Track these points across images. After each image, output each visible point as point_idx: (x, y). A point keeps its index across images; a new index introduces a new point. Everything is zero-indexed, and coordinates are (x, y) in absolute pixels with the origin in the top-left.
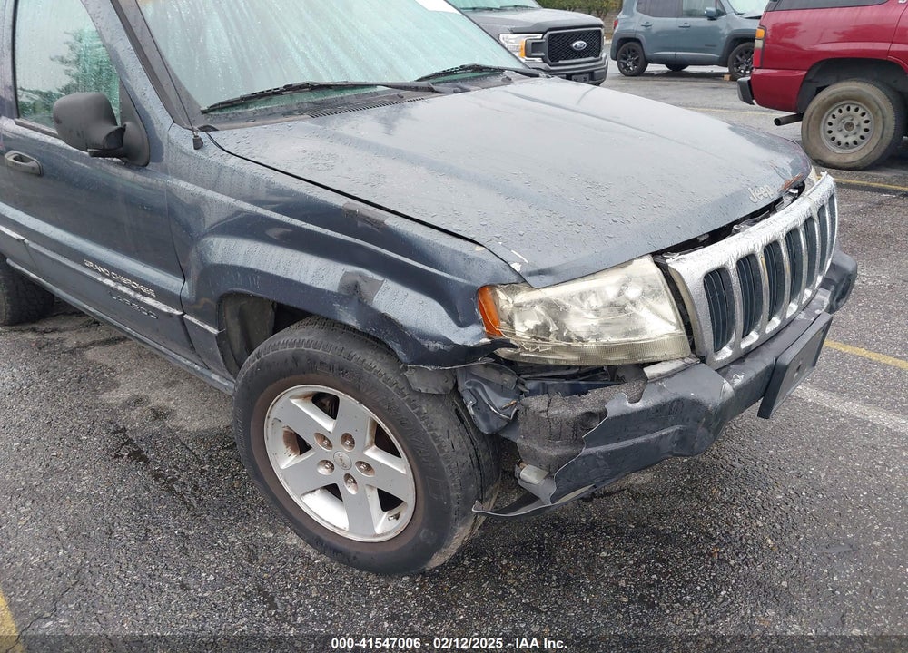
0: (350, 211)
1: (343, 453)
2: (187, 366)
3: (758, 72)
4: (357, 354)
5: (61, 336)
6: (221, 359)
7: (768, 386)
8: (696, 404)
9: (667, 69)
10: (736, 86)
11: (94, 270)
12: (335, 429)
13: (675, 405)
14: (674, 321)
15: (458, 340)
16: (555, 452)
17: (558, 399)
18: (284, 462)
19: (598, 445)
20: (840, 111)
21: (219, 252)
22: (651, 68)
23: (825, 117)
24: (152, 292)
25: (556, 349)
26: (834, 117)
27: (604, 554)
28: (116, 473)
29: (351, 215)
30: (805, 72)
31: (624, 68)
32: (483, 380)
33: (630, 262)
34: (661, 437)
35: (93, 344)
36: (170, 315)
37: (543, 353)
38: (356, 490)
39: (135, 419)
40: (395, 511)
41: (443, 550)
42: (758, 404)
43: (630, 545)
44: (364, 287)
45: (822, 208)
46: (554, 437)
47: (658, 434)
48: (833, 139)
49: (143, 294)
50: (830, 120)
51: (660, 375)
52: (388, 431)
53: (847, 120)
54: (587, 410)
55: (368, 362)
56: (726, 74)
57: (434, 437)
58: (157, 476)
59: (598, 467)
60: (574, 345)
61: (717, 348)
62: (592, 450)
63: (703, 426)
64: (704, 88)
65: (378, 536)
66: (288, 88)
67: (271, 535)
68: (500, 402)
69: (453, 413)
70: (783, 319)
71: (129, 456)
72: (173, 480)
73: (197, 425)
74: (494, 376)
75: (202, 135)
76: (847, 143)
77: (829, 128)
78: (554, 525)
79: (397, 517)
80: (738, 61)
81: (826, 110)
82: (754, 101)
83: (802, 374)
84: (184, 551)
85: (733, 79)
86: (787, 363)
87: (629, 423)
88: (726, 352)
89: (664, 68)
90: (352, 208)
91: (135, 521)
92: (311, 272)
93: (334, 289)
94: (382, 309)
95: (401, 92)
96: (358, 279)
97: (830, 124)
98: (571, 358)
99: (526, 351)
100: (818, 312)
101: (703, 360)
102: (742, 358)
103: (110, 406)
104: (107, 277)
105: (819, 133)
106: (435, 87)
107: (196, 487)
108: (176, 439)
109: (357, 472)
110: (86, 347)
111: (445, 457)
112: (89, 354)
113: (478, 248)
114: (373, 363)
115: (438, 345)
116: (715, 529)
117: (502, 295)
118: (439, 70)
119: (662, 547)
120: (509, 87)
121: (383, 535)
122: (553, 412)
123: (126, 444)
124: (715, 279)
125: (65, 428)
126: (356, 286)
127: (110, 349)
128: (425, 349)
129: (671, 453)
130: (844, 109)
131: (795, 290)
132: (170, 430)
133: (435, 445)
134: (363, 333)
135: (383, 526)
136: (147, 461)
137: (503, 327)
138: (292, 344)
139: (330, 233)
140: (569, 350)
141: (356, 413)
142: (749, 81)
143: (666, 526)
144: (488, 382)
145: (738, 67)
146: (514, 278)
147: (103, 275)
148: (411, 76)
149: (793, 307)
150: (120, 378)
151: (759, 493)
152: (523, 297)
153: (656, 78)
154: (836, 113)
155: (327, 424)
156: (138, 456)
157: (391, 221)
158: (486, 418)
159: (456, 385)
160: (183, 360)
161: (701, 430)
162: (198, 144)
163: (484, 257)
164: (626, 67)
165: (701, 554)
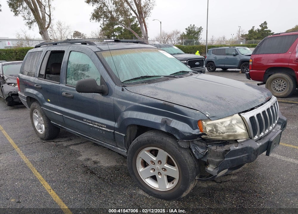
0: (165, 104)
1: (158, 166)
2: (110, 147)
3: (251, 71)
4: (165, 138)
5: (62, 143)
6: (124, 142)
7: (268, 146)
8: (251, 148)
9: (222, 70)
10: (245, 74)
11: (86, 122)
12: (156, 160)
13: (246, 148)
14: (244, 129)
15: (193, 133)
16: (218, 160)
17: (218, 147)
18: (141, 169)
19: (229, 158)
20: (277, 81)
21: (129, 114)
22: (217, 69)
23: (272, 83)
24: (105, 126)
25: (216, 136)
26: (275, 83)
27: (227, 196)
28: (87, 177)
29: (165, 105)
30: (265, 71)
31: (209, 70)
32: (197, 145)
33: (233, 115)
34: (243, 156)
35: (71, 145)
36: (110, 132)
37: (213, 137)
38: (161, 176)
39: (89, 163)
40: (172, 182)
41: (186, 191)
42: (265, 152)
43: (234, 193)
44: (168, 121)
45: (274, 104)
46: (218, 156)
47: (242, 156)
48: (275, 89)
49: (102, 127)
50: (274, 84)
51: (241, 142)
52: (172, 159)
53: (279, 84)
54: (226, 149)
55: (167, 140)
56: (240, 71)
57: (185, 159)
58: (99, 178)
59: (229, 164)
60: (221, 134)
61: (254, 137)
62: (227, 159)
63: (253, 154)
64: (234, 75)
65: (167, 189)
66: (142, 77)
67: (135, 191)
68: (201, 151)
69: (189, 153)
70: (269, 130)
71: (90, 173)
72: (104, 179)
73: (107, 165)
74: (200, 143)
75: (124, 88)
76: (280, 90)
77: (274, 86)
78: (212, 189)
79: (173, 183)
80: (243, 67)
81: (273, 81)
82: (251, 79)
83: (276, 146)
84: (112, 195)
85: (243, 72)
86: (272, 141)
87: (235, 152)
88: (256, 137)
89: (221, 69)
90: (165, 103)
91: (97, 188)
92: (154, 118)
93: (160, 122)
94: (173, 126)
95: (168, 78)
96: (166, 120)
97: (274, 85)
98: (221, 138)
99: (209, 136)
100: (278, 130)
101: (251, 138)
102: (260, 139)
103: (81, 160)
104: (90, 123)
105: (271, 87)
106: (175, 76)
107: (111, 180)
108: (102, 168)
109: (162, 171)
110: (69, 146)
111: (188, 165)
112: (71, 147)
113: (198, 111)
114: (169, 141)
115: (188, 134)
116: (257, 190)
117: (204, 123)
118: (175, 72)
119: (243, 194)
120: (193, 76)
121: (169, 188)
122: (218, 150)
123: (88, 170)
124: (252, 119)
125: (70, 166)
126: (166, 121)
127: (77, 146)
128: (185, 136)
129: (245, 161)
130: (278, 81)
131: (271, 124)
132: (99, 167)
133: (186, 161)
134: (167, 133)
135: (169, 186)
136: (95, 174)
137: (204, 130)
138: (147, 137)
139: (159, 109)
140: (220, 136)
141: (163, 154)
142: (249, 73)
143: (243, 189)
144: (198, 145)
145: (243, 69)
146: (207, 118)
147: (89, 123)
148: (168, 74)
149: (271, 128)
150: (82, 154)
151: (268, 181)
152: (209, 123)
153: (219, 72)
154: (275, 82)
155: (154, 159)
156: (92, 173)
157: (175, 106)
158: (198, 155)
159: (190, 146)
160: (109, 145)
161: (253, 155)
162: (123, 90)
163: (199, 113)
164: (209, 69)
165: (254, 196)
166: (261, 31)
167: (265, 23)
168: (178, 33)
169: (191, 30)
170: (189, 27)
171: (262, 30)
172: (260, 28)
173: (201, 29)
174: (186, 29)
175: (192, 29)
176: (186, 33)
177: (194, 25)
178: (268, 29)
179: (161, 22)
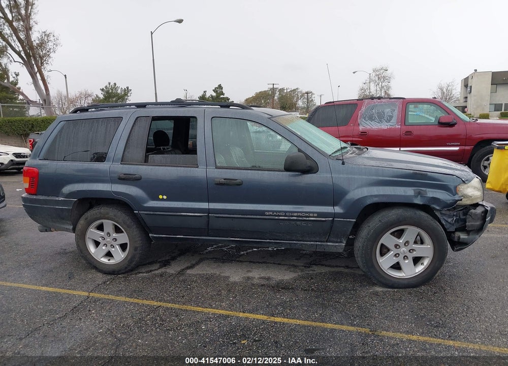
1: (404, 249)
11: (272, 215)
12: (402, 242)
24: (315, 215)
29: (416, 174)
36: (325, 221)
38: (408, 260)
44: (422, 192)
49: (307, 217)
52: (425, 234)
68: (449, 220)
79: (423, 264)
90: (416, 172)
92: (403, 191)
93: (412, 194)
94: (431, 196)
96: (419, 190)
104: (281, 216)
109: (408, 254)
113: (454, 176)
121: (419, 272)
126: (419, 192)
128: (447, 203)
146: (463, 182)
147: (278, 216)
155: (400, 241)
160: (308, 243)
166: (216, 99)
167: (220, 87)
168: (90, 96)
169: (110, 91)
170: (106, 86)
171: (218, 97)
172: (214, 94)
173: (128, 91)
174: (102, 90)
175: (112, 90)
176: (101, 96)
177: (115, 84)
178: (225, 96)
179: (65, 76)
